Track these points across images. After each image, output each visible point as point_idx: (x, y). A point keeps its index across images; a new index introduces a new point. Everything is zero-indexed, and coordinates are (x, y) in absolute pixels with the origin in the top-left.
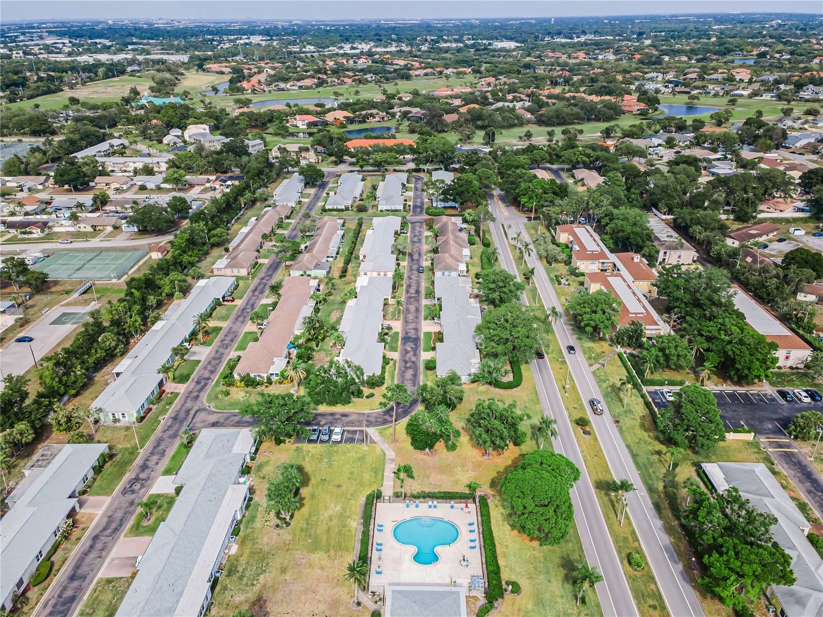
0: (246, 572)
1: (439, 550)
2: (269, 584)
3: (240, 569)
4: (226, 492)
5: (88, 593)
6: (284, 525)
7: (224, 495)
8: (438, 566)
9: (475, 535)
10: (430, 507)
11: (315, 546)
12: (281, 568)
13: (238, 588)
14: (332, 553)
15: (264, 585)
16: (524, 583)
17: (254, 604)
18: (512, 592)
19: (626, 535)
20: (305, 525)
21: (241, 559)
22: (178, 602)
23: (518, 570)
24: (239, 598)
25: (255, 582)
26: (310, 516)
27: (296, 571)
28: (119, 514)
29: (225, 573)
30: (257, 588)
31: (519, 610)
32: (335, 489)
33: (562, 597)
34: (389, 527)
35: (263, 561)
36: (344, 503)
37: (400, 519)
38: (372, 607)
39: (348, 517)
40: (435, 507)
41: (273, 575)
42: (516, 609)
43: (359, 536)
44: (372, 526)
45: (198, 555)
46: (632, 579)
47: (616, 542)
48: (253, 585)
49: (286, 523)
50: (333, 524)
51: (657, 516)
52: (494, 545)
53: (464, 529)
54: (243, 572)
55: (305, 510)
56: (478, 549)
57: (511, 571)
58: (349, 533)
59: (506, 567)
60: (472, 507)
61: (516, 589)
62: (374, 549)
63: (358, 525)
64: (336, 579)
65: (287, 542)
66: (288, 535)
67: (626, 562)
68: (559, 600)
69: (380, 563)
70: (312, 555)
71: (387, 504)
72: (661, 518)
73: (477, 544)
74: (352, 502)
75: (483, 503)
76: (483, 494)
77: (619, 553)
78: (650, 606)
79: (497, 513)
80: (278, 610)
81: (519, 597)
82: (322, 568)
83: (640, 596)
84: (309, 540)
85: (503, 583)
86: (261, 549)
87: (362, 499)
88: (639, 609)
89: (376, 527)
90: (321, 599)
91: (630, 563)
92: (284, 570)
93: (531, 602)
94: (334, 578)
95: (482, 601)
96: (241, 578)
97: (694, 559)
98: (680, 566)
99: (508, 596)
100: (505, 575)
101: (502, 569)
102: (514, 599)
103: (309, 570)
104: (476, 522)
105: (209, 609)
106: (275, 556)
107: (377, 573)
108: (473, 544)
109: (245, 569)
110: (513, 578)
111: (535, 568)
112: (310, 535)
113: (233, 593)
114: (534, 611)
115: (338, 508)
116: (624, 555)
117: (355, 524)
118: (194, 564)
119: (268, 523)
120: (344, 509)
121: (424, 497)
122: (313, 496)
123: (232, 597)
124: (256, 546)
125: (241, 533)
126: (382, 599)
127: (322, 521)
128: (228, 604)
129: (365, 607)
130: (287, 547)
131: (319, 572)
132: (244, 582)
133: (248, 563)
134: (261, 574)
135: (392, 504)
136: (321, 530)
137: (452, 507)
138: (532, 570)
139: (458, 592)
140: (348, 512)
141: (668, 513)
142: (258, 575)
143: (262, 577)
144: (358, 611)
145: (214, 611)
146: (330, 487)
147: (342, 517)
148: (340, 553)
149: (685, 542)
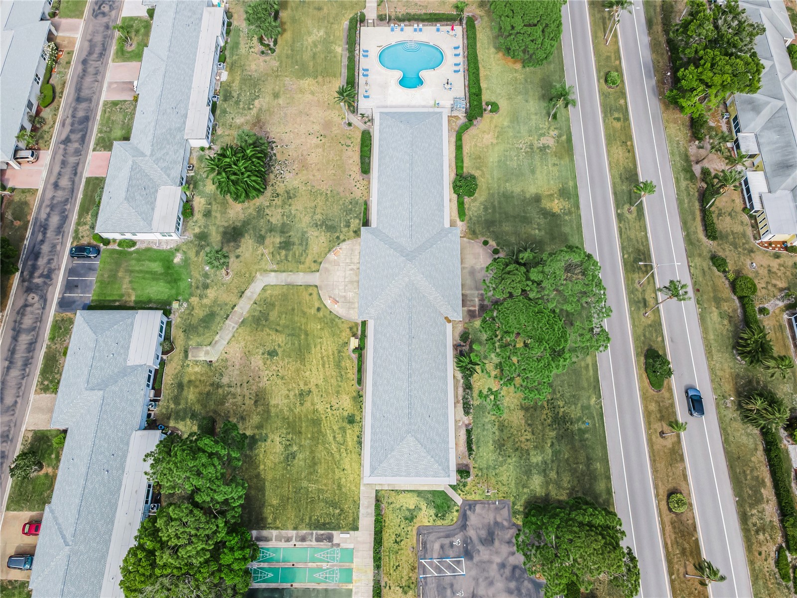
0: (241, 98)
1: (424, 74)
2: (265, 108)
3: (235, 94)
4: (202, 15)
5: (99, 113)
6: (269, 52)
7: (200, 19)
8: (423, 90)
9: (460, 60)
10: (415, 30)
11: (303, 72)
12: (274, 94)
13: (236, 111)
14: (320, 79)
15: (260, 109)
16: (503, 104)
17: (254, 125)
18: (491, 111)
19: (609, 54)
20: (290, 52)
21: (234, 85)
22: (184, 123)
23: (498, 91)
24: (239, 120)
25: (251, 107)
26: (294, 42)
27: (288, 96)
28: (99, 38)
29: (221, 97)
30: (254, 112)
31: (496, 127)
32: (316, 12)
33: (536, 114)
34: (374, 53)
35: (255, 87)
36: (326, 27)
37: (384, 44)
38: (363, 127)
39: (332, 43)
40: (421, 30)
41: (267, 99)
42: (493, 126)
43: (345, 62)
44: (357, 52)
45: (191, 81)
46: (604, 95)
47: (598, 61)
48: (250, 109)
49: (270, 49)
50: (318, 50)
51: (646, 31)
52: (477, 69)
53: (449, 53)
54: (238, 98)
55: (288, 35)
56: (461, 73)
57: (492, 93)
58: (335, 59)
59: (487, 89)
61: (495, 108)
62: (361, 74)
63: (343, 50)
64: (327, 103)
65: (275, 69)
66: (274, 62)
67: (602, 81)
68: (534, 117)
69: (367, 88)
70: (301, 81)
71: (371, 29)
72: (649, 34)
73: (461, 68)
74: (336, 26)
75: (470, 27)
76: (470, 14)
77: (598, 71)
78: (614, 119)
79: (483, 36)
80: (277, 130)
81: (497, 115)
82: (313, 93)
83: (608, 110)
84: (296, 67)
85: (484, 104)
86: (251, 76)
87: (346, 23)
88: (604, 121)
89: (362, 53)
90: (315, 121)
91: (606, 81)
92: (276, 96)
93: (507, 119)
94: (324, 102)
95: (463, 119)
96: (237, 103)
97: (669, 74)
98: (654, 82)
99: (487, 115)
100: (486, 97)
101: (484, 91)
102: (492, 118)
103: (300, 96)
104: (461, 46)
105: (214, 129)
106: (266, 83)
107: (365, 97)
108: (457, 68)
109: (239, 95)
110: (493, 99)
111: (515, 89)
112: (297, 62)
113: (233, 116)
114: (509, 127)
115: (322, 33)
116: (602, 74)
117: (340, 49)
118: (190, 89)
119: (252, 50)
120: (327, 34)
121: (409, 20)
122: (294, 20)
123: (233, 119)
124: (245, 73)
125: (227, 60)
126: (371, 120)
127: (307, 48)
128: (231, 126)
129: (355, 127)
130: (276, 74)
131: (310, 96)
132: (241, 106)
133: (241, 89)
134: (255, 99)
135: (377, 28)
136: (307, 56)
137: (438, 30)
138: (512, 91)
139: (441, 112)
140: (332, 37)
141: (659, 28)
142: (253, 100)
143: (256, 102)
144: (350, 130)
145: (219, 131)
146: (310, 10)
147: (327, 42)
148: (328, 79)
149: (666, 57)
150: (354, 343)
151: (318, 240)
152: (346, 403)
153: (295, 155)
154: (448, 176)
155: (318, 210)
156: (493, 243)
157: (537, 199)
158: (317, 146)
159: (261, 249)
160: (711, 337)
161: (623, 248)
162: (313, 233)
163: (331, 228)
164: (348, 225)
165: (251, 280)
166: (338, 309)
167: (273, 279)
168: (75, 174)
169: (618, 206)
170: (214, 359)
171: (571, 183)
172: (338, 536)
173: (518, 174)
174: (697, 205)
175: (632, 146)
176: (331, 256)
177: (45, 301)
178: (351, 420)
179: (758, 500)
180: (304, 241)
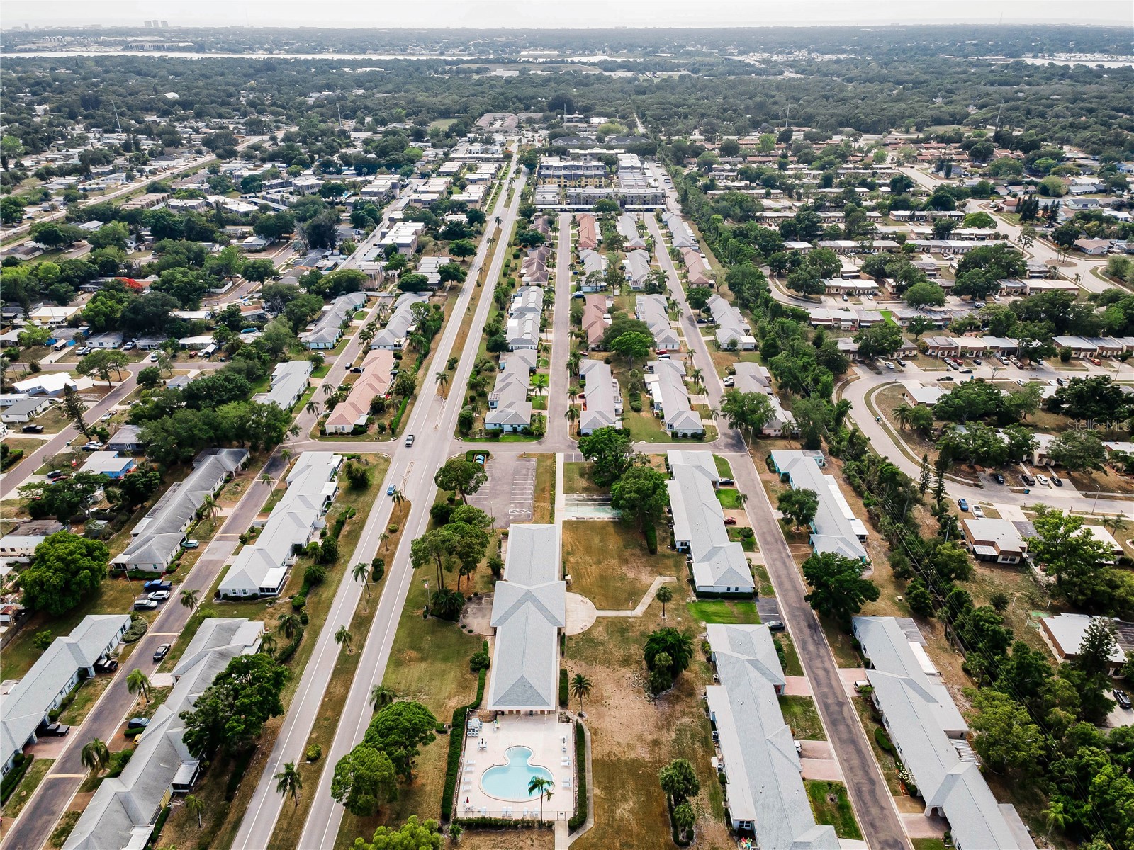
0: (691, 741)
2: (665, 731)
3: (697, 744)
5: (824, 726)
7: (755, 801)
8: (508, 744)
9: (465, 777)
11: (632, 766)
13: (692, 728)
14: (614, 759)
15: (668, 730)
18: (444, 725)
20: (651, 790)
21: (702, 753)
24: (686, 719)
25: (678, 732)
26: (649, 802)
27: (643, 741)
29: (710, 739)
30: (674, 728)
31: (442, 713)
32: (630, 842)
34: (558, 787)
35: (679, 750)
36: (613, 820)
38: (567, 713)
39: (605, 800)
41: (664, 738)
43: (588, 776)
44: (576, 789)
46: (329, 742)
48: (678, 730)
50: (620, 792)
51: (246, 815)
54: (694, 740)
56: (465, 763)
57: (438, 743)
58: (600, 778)
59: (442, 748)
60: (461, 813)
61: (439, 729)
64: (604, 735)
67: (323, 757)
70: (632, 757)
73: (465, 769)
74: (603, 820)
78: (329, 720)
82: (619, 744)
83: (331, 728)
87: (590, 824)
89: (571, 787)
92: (656, 743)
96: (693, 736)
101: (447, 744)
103: (631, 742)
105: (707, 711)
106: (670, 756)
108: (470, 767)
109: (693, 743)
113: (694, 724)
115: (618, 812)
116: (320, 763)
117: (594, 791)
120: (612, 811)
127: (633, 793)
129: (574, 714)
131: (621, 741)
136: (630, 786)
140: (606, 806)
141: (231, 817)
143: (674, 736)
145: (702, 710)
146: (636, 843)
147: (611, 800)
148: (606, 758)
149: (245, 781)
150: (568, 577)
151: (600, 634)
152: (572, 560)
153: (627, 691)
154: (493, 676)
155: (602, 652)
156: (465, 631)
157: (422, 659)
158: (608, 698)
159: (642, 628)
160: (333, 587)
161: (368, 629)
162: (604, 637)
163: (591, 641)
164: (577, 643)
165: (645, 613)
166: (580, 597)
167: (628, 613)
168: (815, 679)
169: (359, 655)
170: (659, 577)
171: (390, 670)
172: (574, 519)
173: (433, 676)
174: (296, 655)
175: (325, 697)
176: (589, 626)
177: (787, 604)
178: (568, 553)
179: (350, 532)
180: (611, 635)
